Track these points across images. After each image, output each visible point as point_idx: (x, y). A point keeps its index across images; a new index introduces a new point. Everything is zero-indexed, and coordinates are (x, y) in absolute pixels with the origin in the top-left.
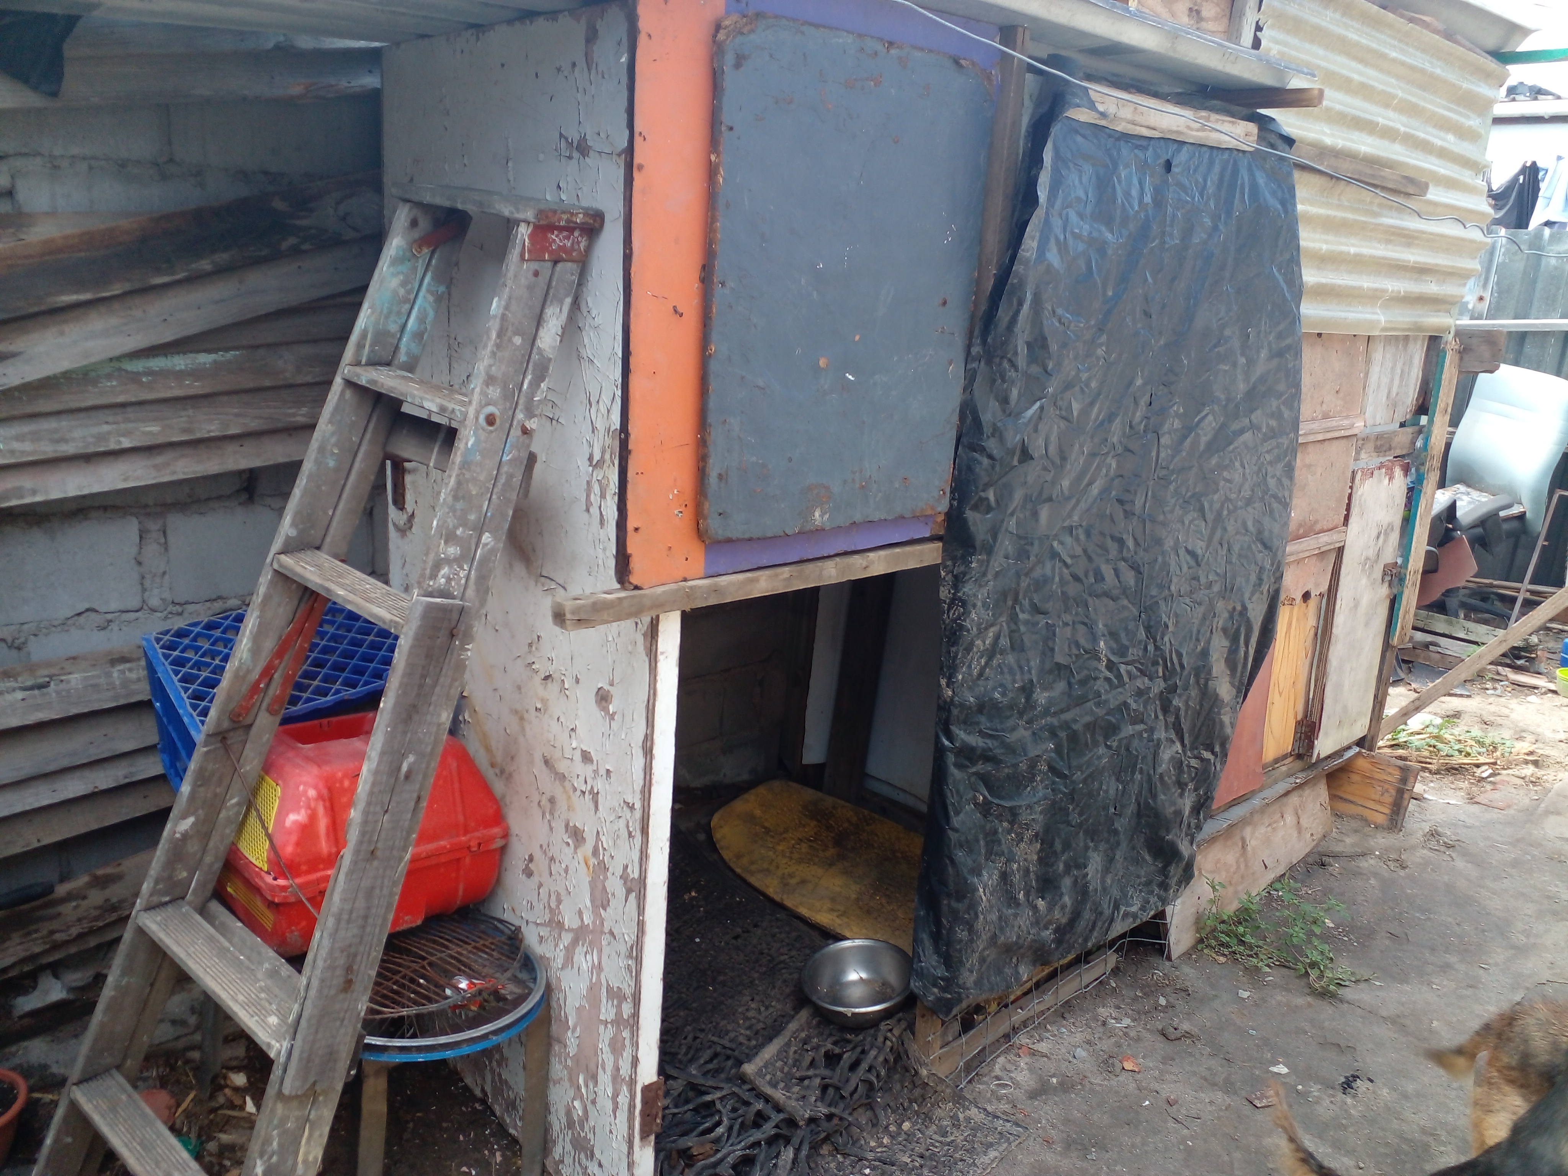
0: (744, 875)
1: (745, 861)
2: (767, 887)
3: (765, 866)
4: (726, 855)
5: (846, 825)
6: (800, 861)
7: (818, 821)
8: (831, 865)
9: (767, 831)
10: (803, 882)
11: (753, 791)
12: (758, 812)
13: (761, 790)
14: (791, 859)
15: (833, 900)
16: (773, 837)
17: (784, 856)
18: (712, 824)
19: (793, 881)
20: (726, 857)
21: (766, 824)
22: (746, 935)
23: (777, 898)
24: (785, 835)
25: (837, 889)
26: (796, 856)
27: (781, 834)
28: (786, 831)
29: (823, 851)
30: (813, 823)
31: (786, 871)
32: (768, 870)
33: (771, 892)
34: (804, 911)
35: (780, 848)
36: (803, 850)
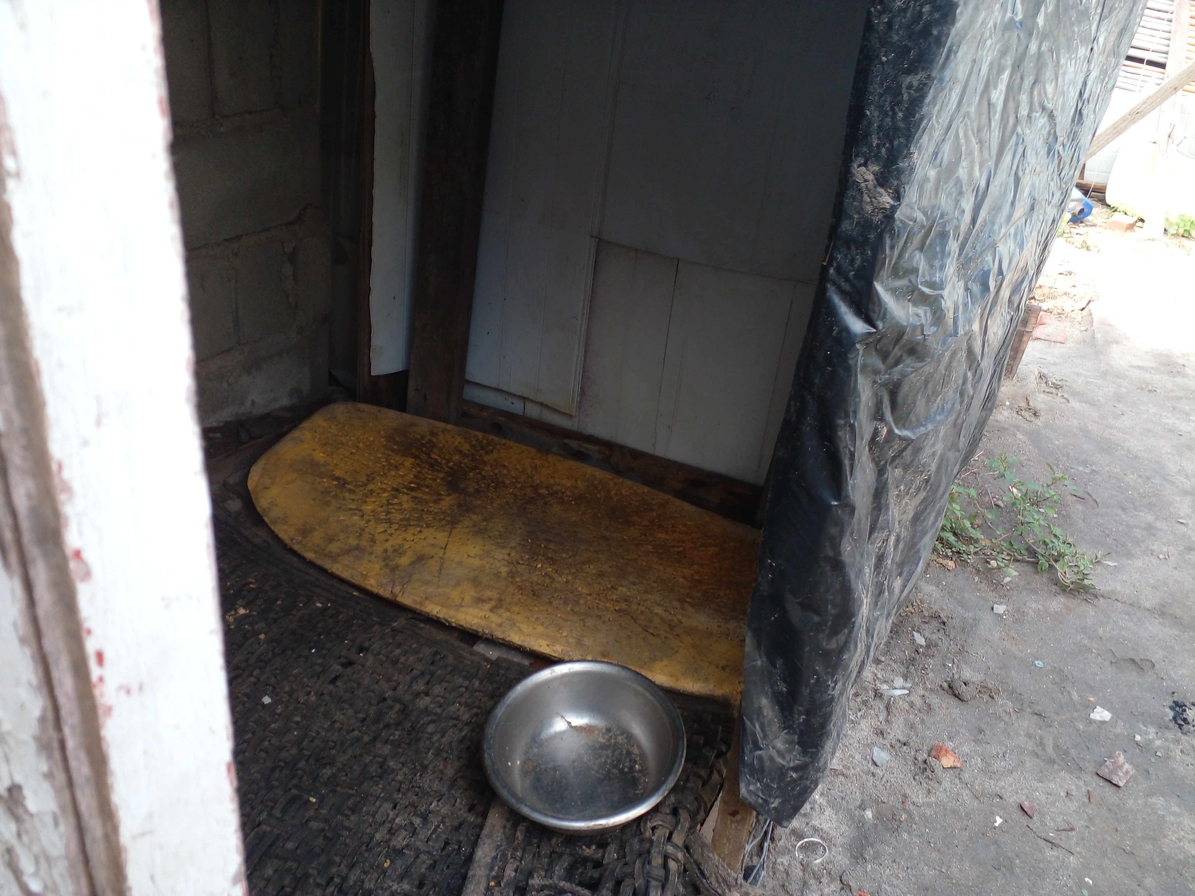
0: (319, 562)
1: (317, 538)
2: (365, 577)
3: (353, 541)
4: (284, 532)
5: (456, 458)
6: (405, 524)
7: (416, 457)
8: (453, 523)
9: (342, 483)
10: (421, 559)
11: (306, 424)
12: (320, 456)
13: (318, 420)
14: (389, 522)
15: (475, 582)
16: (351, 491)
17: (378, 520)
18: (251, 485)
19: (404, 561)
20: (282, 535)
21: (338, 473)
22: (349, 670)
23: (385, 592)
24: (371, 487)
25: (476, 562)
26: (396, 516)
27: (364, 485)
28: (370, 479)
29: (436, 502)
30: (409, 462)
31: (388, 545)
32: (357, 548)
33: (372, 584)
34: (434, 609)
35: (368, 508)
36: (405, 506)
